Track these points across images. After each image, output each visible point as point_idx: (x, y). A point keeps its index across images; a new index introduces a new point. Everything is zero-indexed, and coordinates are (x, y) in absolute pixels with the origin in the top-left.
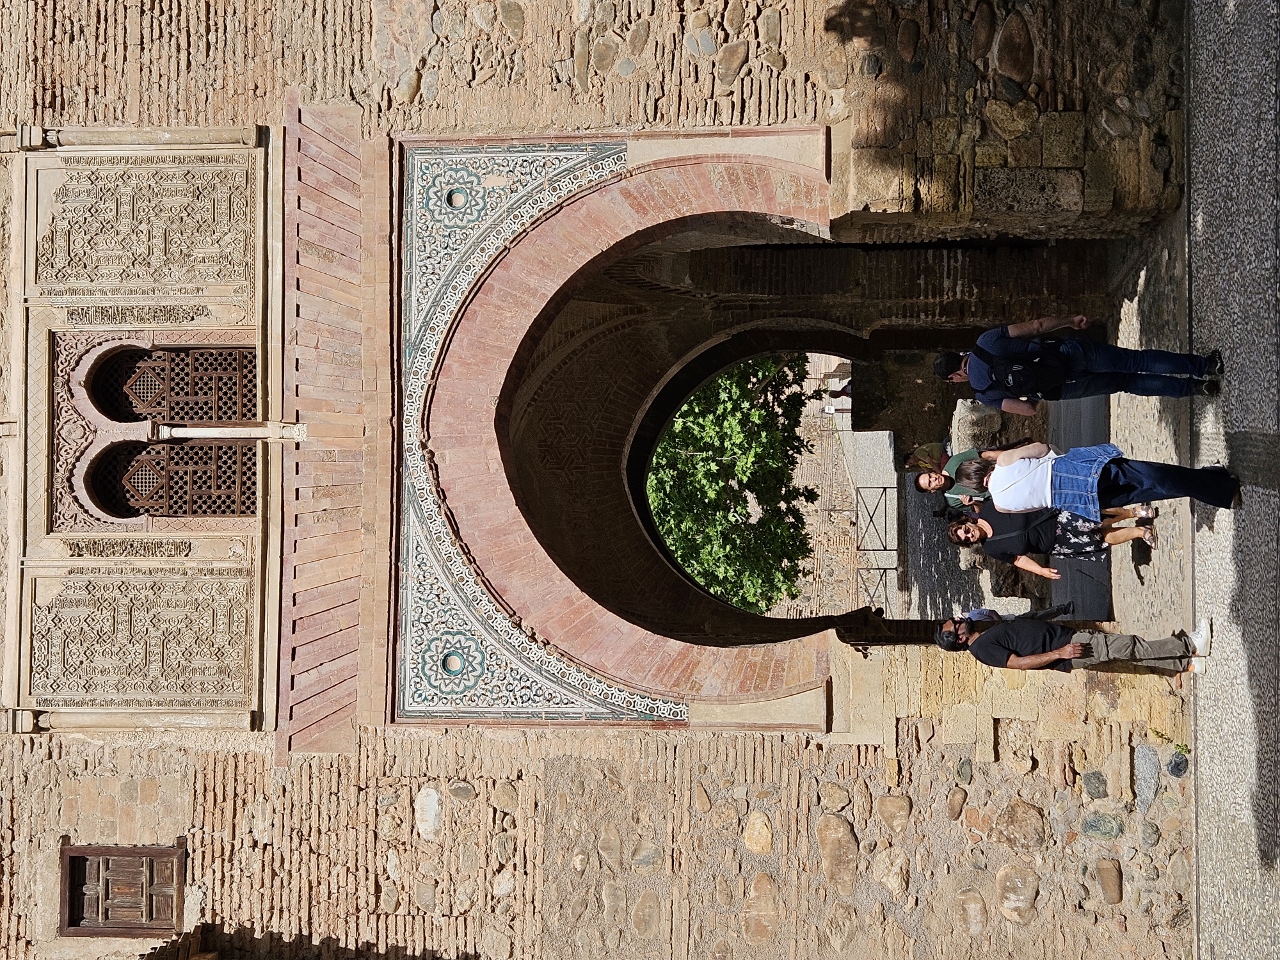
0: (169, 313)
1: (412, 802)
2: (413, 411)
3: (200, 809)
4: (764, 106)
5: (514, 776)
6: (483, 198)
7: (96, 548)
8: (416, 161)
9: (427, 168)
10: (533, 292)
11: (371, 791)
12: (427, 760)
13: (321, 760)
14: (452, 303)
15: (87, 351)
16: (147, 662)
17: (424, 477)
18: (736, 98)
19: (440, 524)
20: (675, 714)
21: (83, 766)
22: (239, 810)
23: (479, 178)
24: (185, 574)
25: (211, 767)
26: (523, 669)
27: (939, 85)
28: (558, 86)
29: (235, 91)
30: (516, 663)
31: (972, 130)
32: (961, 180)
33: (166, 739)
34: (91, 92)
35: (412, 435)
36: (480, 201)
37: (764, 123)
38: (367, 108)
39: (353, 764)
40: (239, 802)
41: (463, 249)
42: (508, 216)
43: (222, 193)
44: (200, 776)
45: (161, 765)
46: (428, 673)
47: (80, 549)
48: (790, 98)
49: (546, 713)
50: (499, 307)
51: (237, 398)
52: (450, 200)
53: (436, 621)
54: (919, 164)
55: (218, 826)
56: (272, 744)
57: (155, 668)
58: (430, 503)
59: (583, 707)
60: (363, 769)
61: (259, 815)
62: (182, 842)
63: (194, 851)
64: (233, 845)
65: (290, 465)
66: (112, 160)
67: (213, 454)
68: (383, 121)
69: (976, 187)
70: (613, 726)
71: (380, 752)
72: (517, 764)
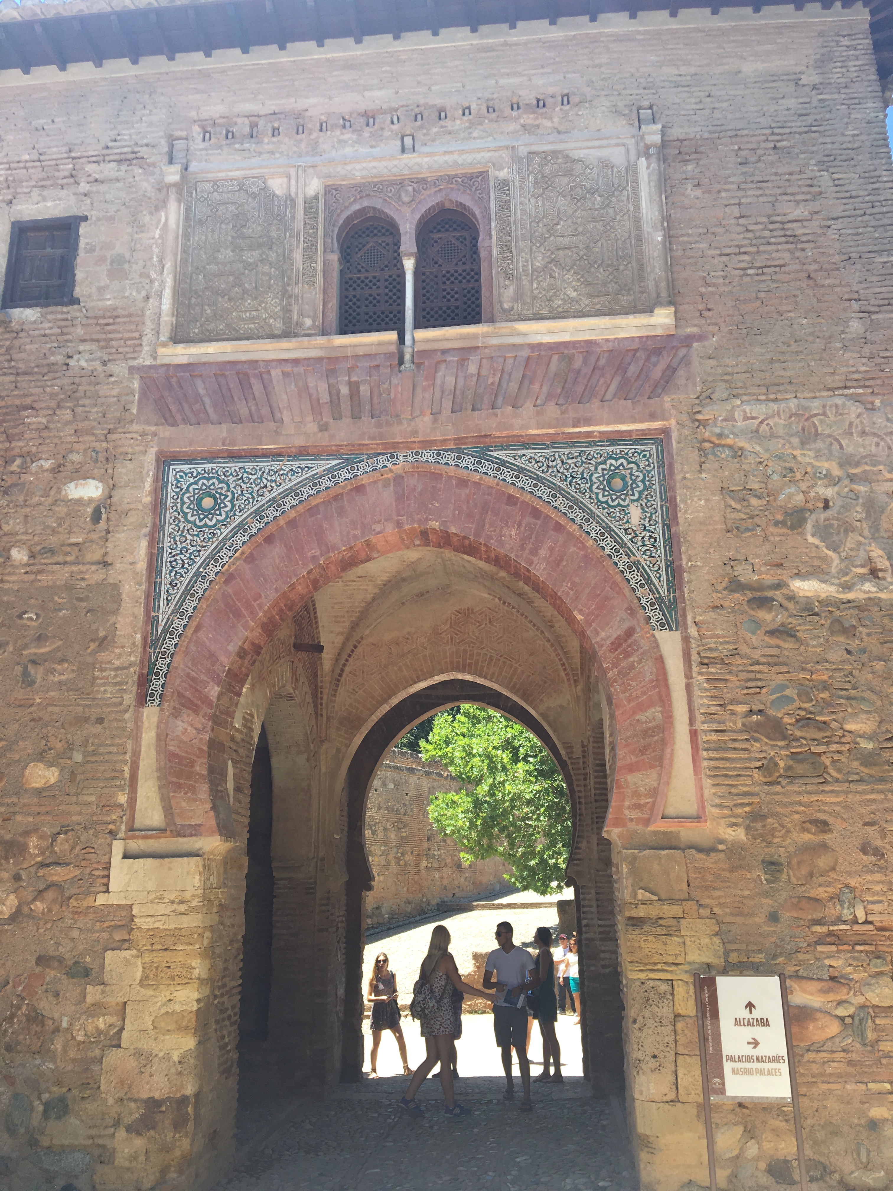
0: (506, 255)
1: (93, 477)
2: (427, 457)
3: (100, 314)
6: (619, 505)
8: (651, 448)
9: (644, 456)
10: (534, 551)
11: (104, 443)
12: (126, 486)
13: (132, 402)
15: (473, 198)
17: (369, 469)
18: (728, 733)
19: (327, 484)
20: (152, 695)
21: (141, 224)
22: (97, 344)
23: (636, 501)
24: (289, 285)
26: (199, 561)
28: (728, 566)
29: (705, 293)
30: (204, 554)
32: (660, 965)
33: (157, 284)
34: (696, 181)
35: (405, 458)
36: (616, 503)
37: (707, 764)
38: (697, 401)
39: (127, 427)
40: (102, 344)
41: (572, 491)
42: (603, 528)
43: (612, 288)
44: (126, 312)
45: (137, 281)
46: (200, 483)
47: (310, 208)
49: (161, 583)
50: (519, 525)
53: (244, 486)
54: (672, 922)
55: (87, 328)
56: (147, 363)
57: (214, 269)
59: (164, 613)
60: (123, 436)
61: (92, 357)
62: (77, 302)
63: (67, 312)
64: (70, 340)
65: (378, 360)
66: (637, 200)
67: (394, 307)
68: (685, 417)
69: (652, 983)
70: (145, 639)
71: (135, 448)
72: (117, 561)
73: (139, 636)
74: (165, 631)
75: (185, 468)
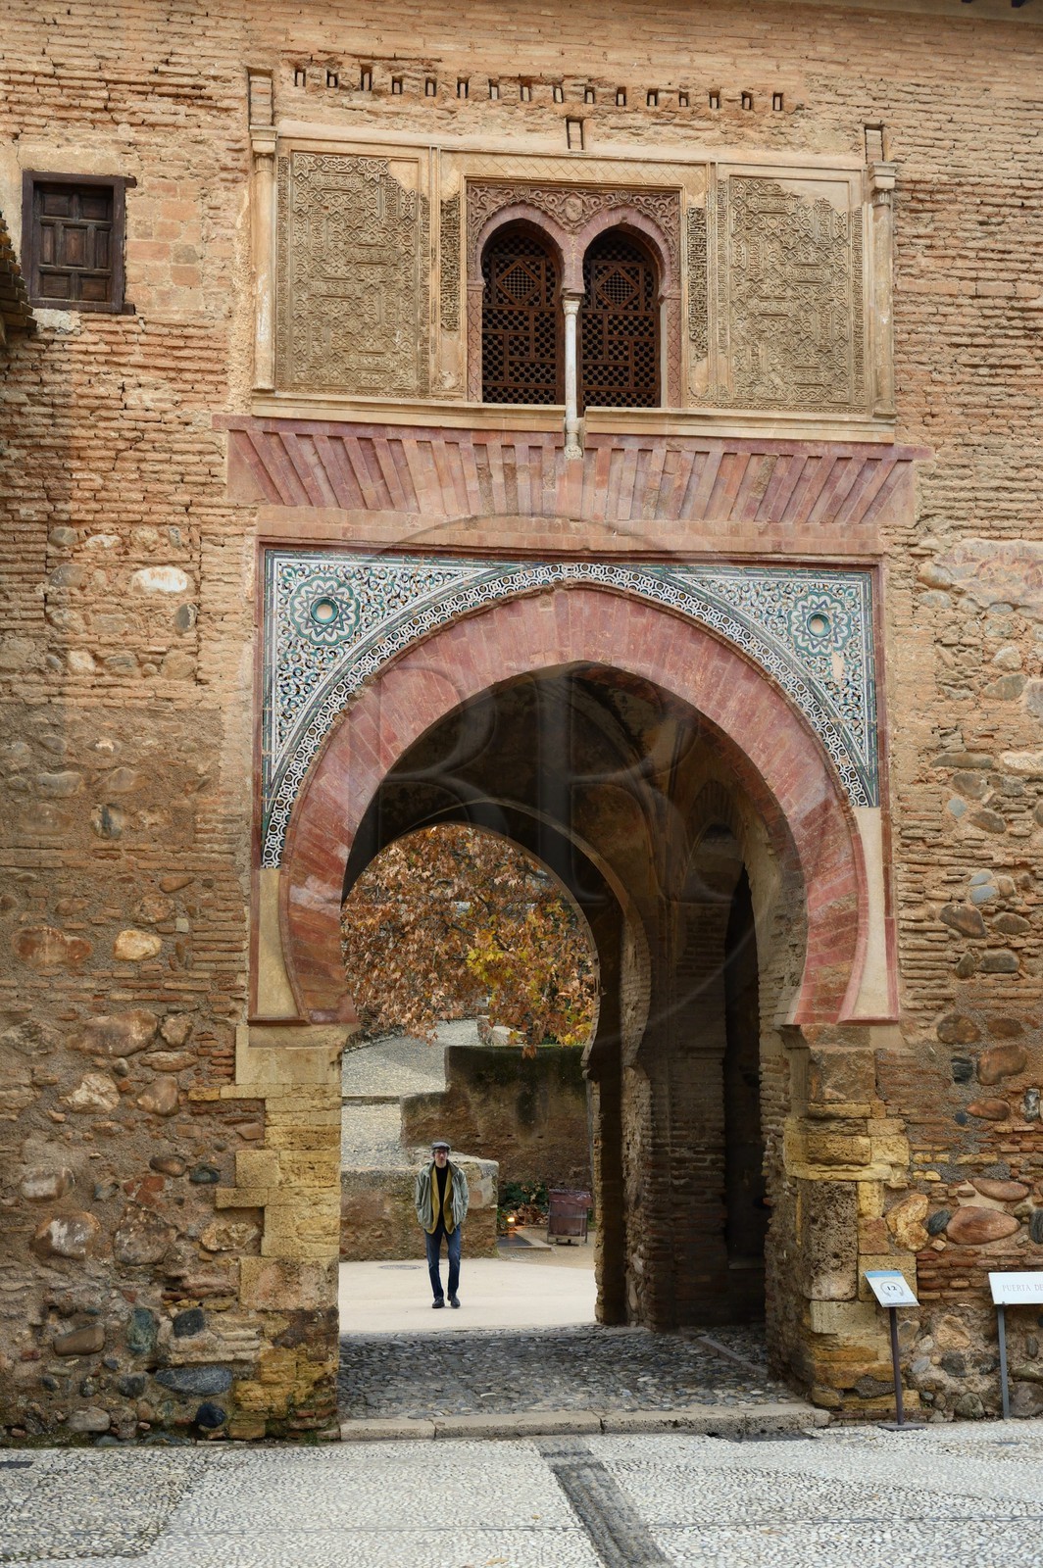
0: (700, 315)
1: (173, 563)
2: (596, 573)
3: (166, 331)
4: (919, 955)
5: (200, 675)
6: (820, 653)
7: (450, 228)
8: (857, 583)
9: (850, 594)
10: (722, 704)
11: (186, 519)
12: (219, 580)
13: (220, 465)
14: (711, 619)
15: (658, 227)
16: (327, 279)
17: (526, 583)
18: (926, 925)
19: (475, 599)
20: (268, 854)
21: (214, 203)
22: (163, 374)
23: (840, 649)
24: (423, 324)
25: (212, 344)
26: (318, 687)
27: (944, 1143)
28: (937, 735)
29: (929, 394)
30: (325, 679)
31: (896, 1179)
32: (844, 1167)
33: (242, 297)
34: (928, 242)
35: (569, 572)
36: (816, 650)
37: (902, 955)
38: (913, 532)
39: (216, 500)
40: (172, 374)
41: (767, 630)
42: (802, 679)
43: (825, 376)
44: (202, 332)
45: (215, 290)
46: (315, 584)
47: (448, 213)
48: (927, 983)
49: (271, 713)
50: (705, 668)
51: (606, 386)
52: (819, 617)
53: (371, 593)
54: (859, 1121)
55: (147, 349)
56: (238, 413)
57: (322, 287)
58: (497, 589)
59: (277, 752)
60: (210, 511)
61: (158, 395)
62: (129, 309)
63: (118, 323)
64: (124, 365)
65: (540, 440)
66: (859, 260)
67: (547, 359)
68: (899, 549)
69: (837, 1183)
70: (256, 785)
71: (228, 530)
72: (214, 679)
73: (247, 781)
74: (281, 775)
75: (294, 562)
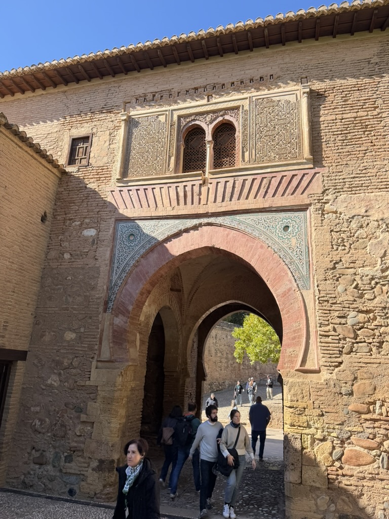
1: (93, 228)
2: (212, 220)
3: (98, 168)
4: (328, 345)
5: (96, 257)
6: (287, 238)
8: (301, 214)
9: (299, 218)
10: (252, 257)
11: (97, 216)
12: (104, 231)
14: (248, 230)
15: (234, 118)
17: (190, 225)
18: (330, 333)
19: (174, 230)
20: (109, 308)
25: (109, 170)
26: (128, 259)
27: (339, 421)
28: (332, 263)
30: (130, 256)
31: (319, 435)
32: (296, 427)
35: (203, 220)
37: (321, 344)
38: (321, 195)
40: (98, 179)
41: (268, 232)
42: (280, 247)
43: (288, 151)
44: (107, 167)
46: (129, 230)
47: (173, 126)
48: (331, 356)
49: (114, 267)
50: (247, 246)
52: (286, 227)
53: (145, 231)
55: (93, 174)
58: (181, 227)
59: (115, 277)
60: (103, 212)
62: (90, 165)
63: (88, 168)
64: (88, 178)
68: (316, 201)
69: (293, 434)
70: (107, 288)
71: (108, 217)
72: (99, 258)
73: (105, 287)
74: (115, 285)
75: (124, 224)
